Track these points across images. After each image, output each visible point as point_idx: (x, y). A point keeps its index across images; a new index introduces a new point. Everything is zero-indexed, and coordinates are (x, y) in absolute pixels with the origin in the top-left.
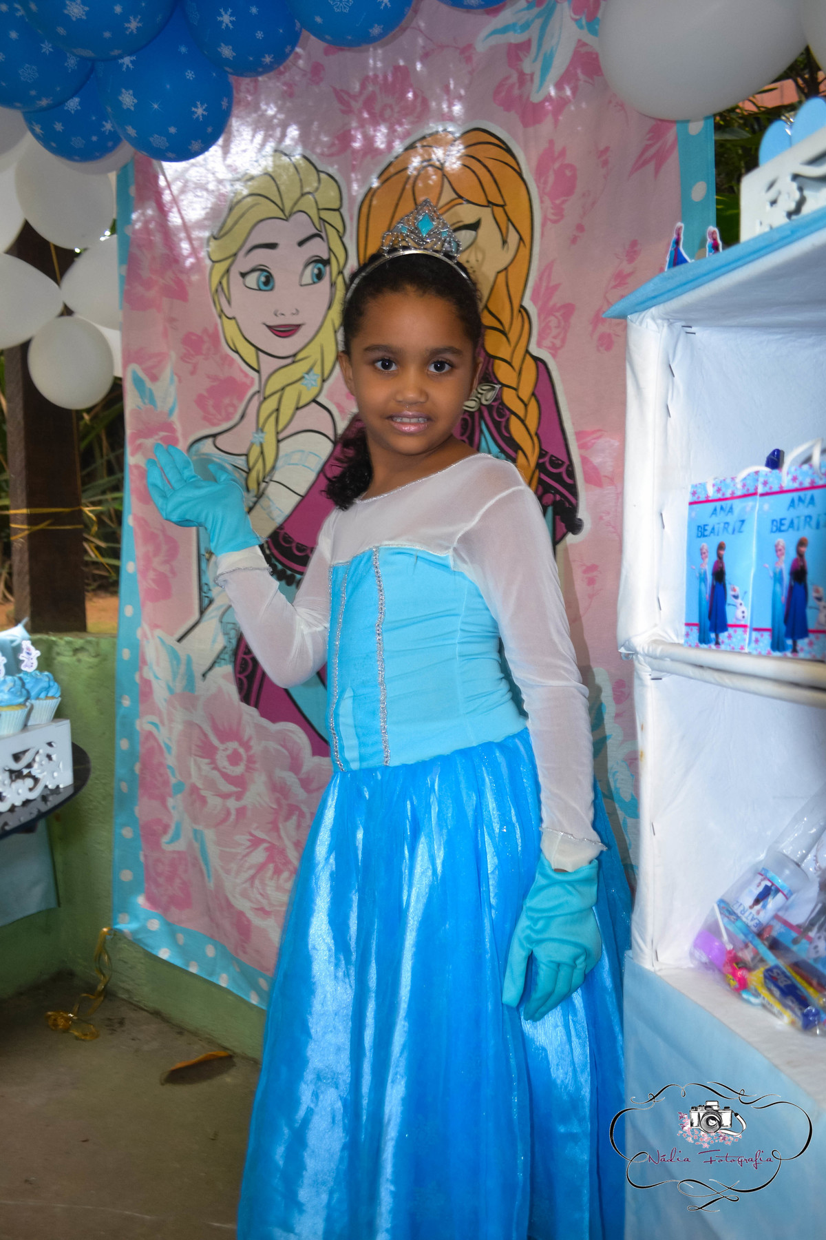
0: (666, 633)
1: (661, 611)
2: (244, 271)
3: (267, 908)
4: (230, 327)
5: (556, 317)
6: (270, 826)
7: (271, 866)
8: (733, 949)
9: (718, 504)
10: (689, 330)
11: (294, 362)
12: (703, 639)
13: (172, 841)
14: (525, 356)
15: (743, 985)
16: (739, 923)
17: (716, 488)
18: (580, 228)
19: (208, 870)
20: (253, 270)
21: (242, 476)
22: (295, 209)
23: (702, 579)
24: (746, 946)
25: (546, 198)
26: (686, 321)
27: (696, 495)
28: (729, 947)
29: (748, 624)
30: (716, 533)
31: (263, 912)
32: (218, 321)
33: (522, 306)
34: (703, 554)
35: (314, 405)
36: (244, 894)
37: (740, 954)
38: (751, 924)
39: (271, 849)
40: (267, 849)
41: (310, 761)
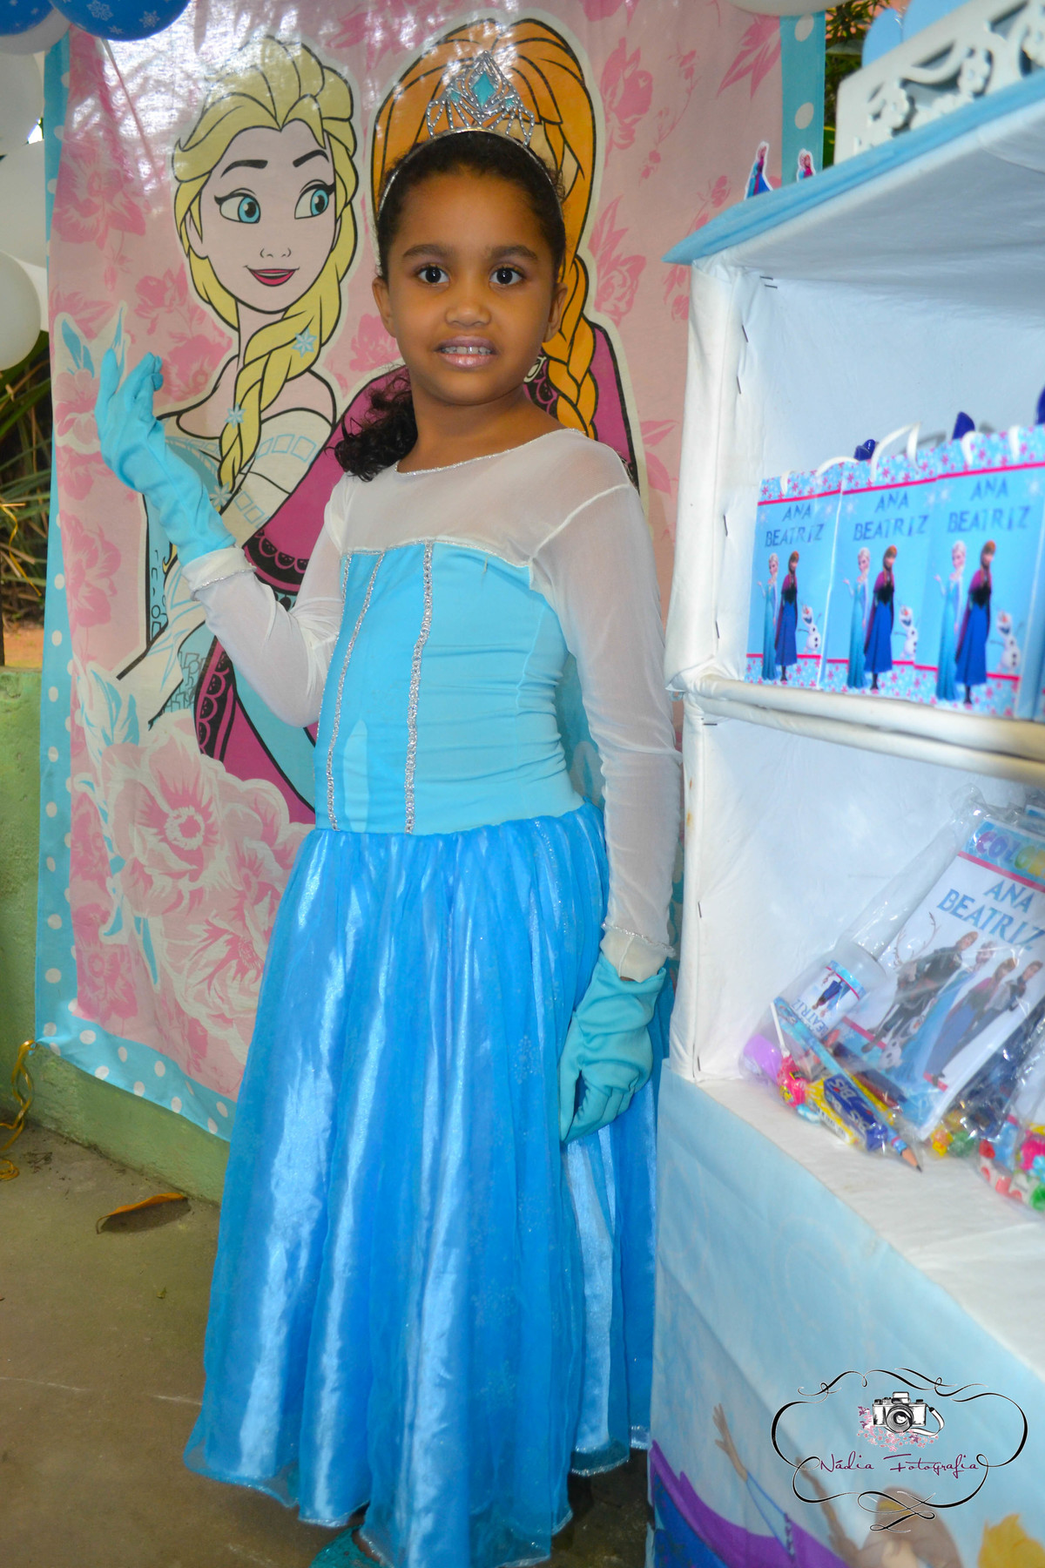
0: (724, 666)
1: (719, 640)
2: (220, 195)
3: (228, 1015)
4: (201, 268)
5: (620, 272)
6: (233, 913)
7: (234, 963)
8: (790, 1056)
9: (793, 504)
10: (769, 282)
11: (283, 319)
12: (768, 674)
13: (112, 932)
14: (579, 320)
15: (800, 1098)
16: (799, 1026)
17: (791, 484)
18: (655, 157)
19: (154, 970)
20: (232, 195)
21: (215, 466)
22: (289, 118)
23: (770, 598)
24: (807, 1054)
25: (613, 116)
26: (765, 270)
27: (768, 494)
28: (786, 1054)
29: (822, 654)
30: (789, 541)
31: (222, 1019)
32: (186, 260)
33: (576, 256)
34: (772, 566)
35: (307, 374)
36: (200, 998)
37: (798, 1063)
38: (814, 1027)
39: (234, 942)
40: (229, 942)
41: (289, 830)
